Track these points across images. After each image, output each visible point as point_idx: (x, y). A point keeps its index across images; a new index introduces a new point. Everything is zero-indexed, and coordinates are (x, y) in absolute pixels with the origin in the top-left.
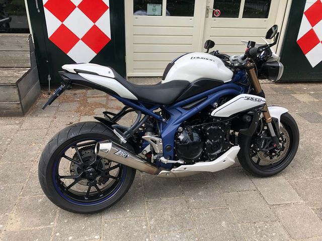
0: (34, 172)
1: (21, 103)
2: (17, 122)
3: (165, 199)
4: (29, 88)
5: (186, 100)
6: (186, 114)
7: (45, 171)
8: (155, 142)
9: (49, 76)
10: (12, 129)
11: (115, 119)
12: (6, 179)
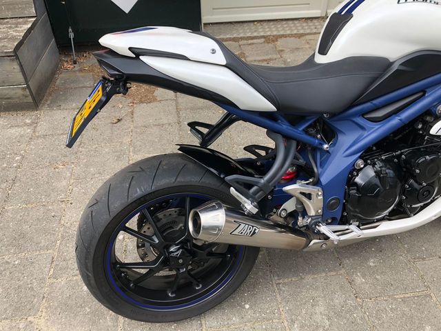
0: (69, 225)
1: (28, 87)
2: (28, 121)
3: (309, 279)
4: (38, 58)
5: (376, 102)
6: (374, 133)
7: (90, 264)
8: (309, 196)
9: (70, 30)
10: (21, 136)
11: (211, 135)
12: (21, 242)
